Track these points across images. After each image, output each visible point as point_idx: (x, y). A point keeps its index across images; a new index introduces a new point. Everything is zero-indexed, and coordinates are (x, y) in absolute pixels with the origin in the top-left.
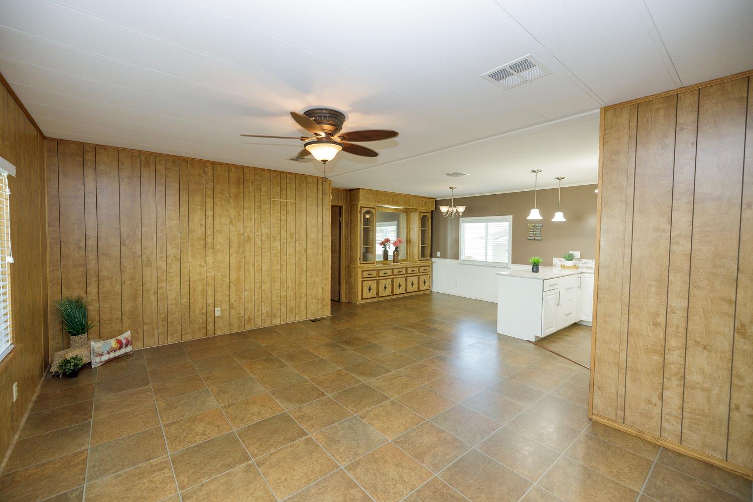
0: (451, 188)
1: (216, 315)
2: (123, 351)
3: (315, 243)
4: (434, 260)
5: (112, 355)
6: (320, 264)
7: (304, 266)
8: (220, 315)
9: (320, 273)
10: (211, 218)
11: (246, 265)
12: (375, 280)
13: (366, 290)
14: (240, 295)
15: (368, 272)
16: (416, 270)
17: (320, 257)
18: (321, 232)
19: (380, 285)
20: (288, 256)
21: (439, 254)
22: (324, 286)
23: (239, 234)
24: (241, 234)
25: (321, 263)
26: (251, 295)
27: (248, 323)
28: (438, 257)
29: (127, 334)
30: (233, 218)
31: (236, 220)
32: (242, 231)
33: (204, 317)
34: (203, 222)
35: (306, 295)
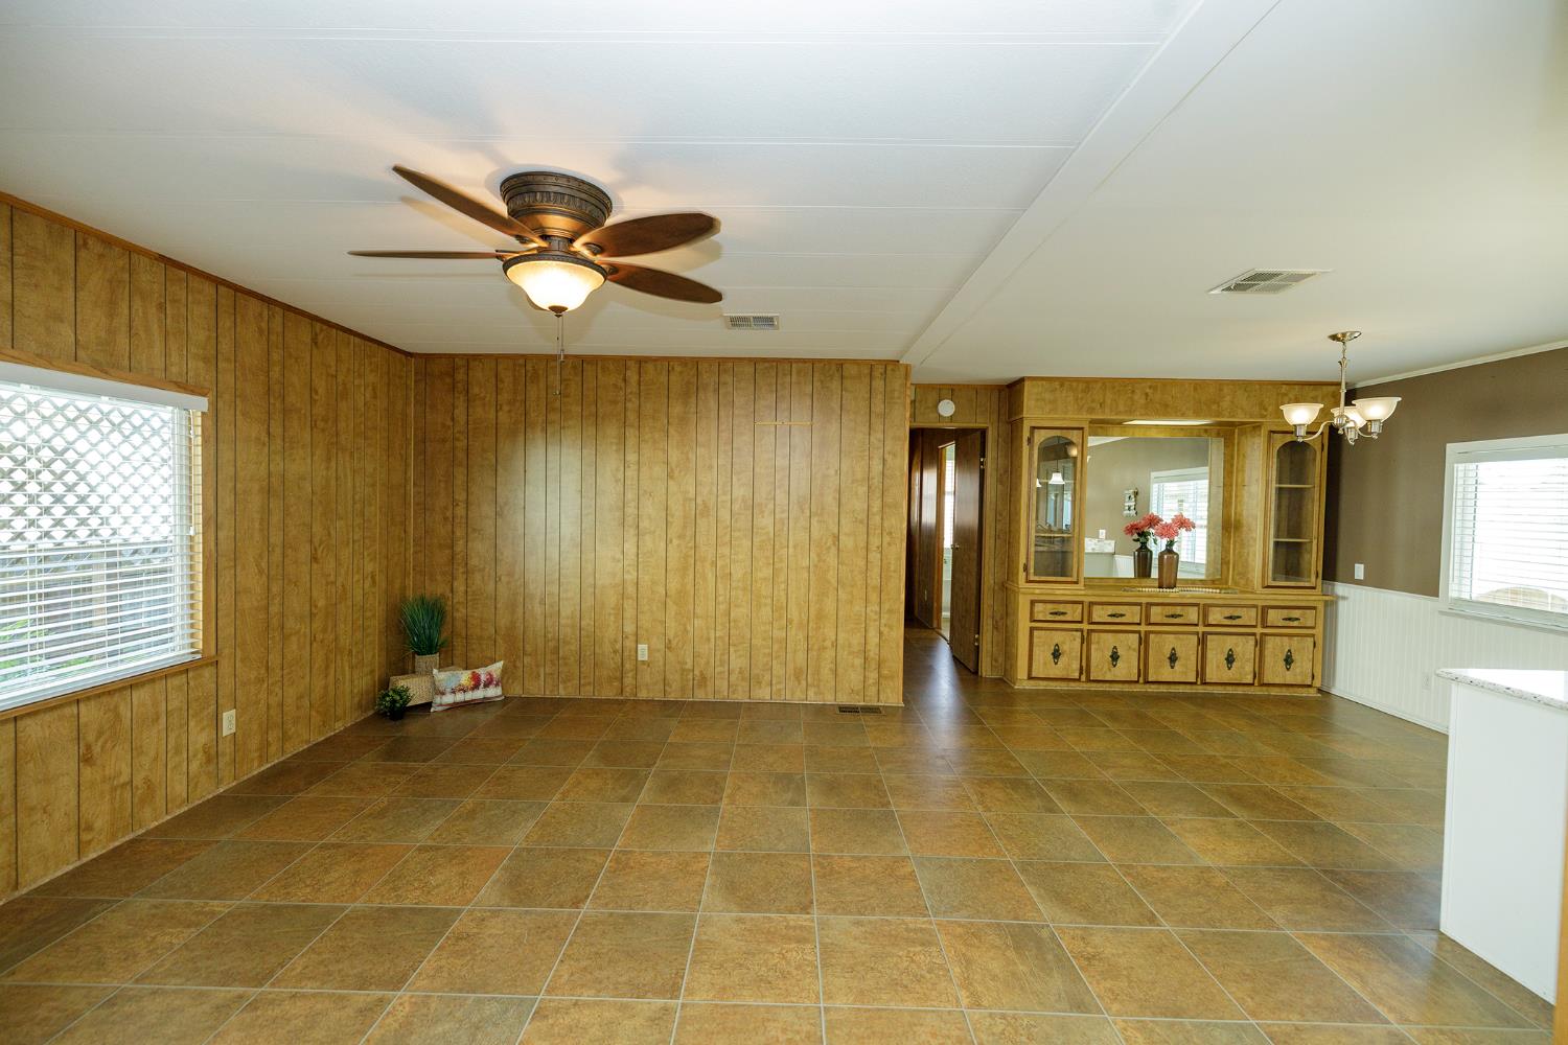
0: (1334, 337)
1: (639, 659)
2: (479, 694)
3: (861, 522)
4: (1341, 589)
5: (460, 697)
6: (875, 572)
7: (832, 576)
8: (646, 658)
9: (874, 597)
10: (634, 467)
11: (698, 563)
12: (1077, 630)
13: (1042, 655)
14: (685, 625)
15: (1050, 607)
16: (1250, 616)
17: (875, 557)
18: (878, 494)
19: (1093, 647)
20: (791, 550)
21: (1359, 571)
22: (885, 630)
23: (685, 500)
24: (690, 500)
25: (877, 570)
26: (707, 628)
27: (700, 686)
28: (1359, 583)
29: (496, 668)
30: (674, 467)
31: (680, 472)
32: (692, 494)
33: (618, 659)
34: (621, 476)
35: (835, 644)
